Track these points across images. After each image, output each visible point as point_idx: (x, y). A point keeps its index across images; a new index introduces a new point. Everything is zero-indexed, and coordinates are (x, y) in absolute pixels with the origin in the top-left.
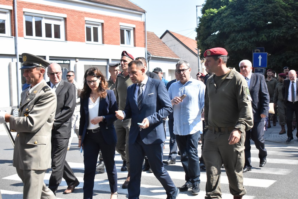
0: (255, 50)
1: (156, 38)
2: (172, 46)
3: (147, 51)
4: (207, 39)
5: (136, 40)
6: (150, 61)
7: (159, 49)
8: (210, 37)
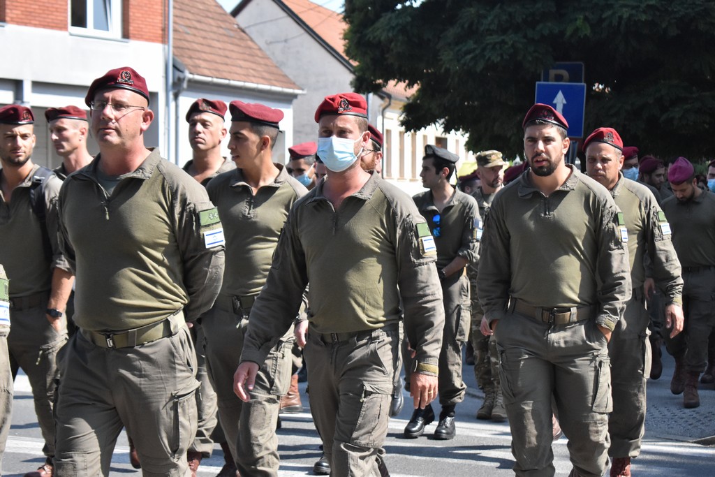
0: (553, 72)
1: (213, 9)
2: (278, 42)
3: (174, 60)
4: (378, 25)
5: (131, 14)
6: (184, 93)
7: (221, 52)
8: (388, 17)
